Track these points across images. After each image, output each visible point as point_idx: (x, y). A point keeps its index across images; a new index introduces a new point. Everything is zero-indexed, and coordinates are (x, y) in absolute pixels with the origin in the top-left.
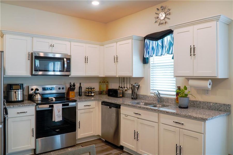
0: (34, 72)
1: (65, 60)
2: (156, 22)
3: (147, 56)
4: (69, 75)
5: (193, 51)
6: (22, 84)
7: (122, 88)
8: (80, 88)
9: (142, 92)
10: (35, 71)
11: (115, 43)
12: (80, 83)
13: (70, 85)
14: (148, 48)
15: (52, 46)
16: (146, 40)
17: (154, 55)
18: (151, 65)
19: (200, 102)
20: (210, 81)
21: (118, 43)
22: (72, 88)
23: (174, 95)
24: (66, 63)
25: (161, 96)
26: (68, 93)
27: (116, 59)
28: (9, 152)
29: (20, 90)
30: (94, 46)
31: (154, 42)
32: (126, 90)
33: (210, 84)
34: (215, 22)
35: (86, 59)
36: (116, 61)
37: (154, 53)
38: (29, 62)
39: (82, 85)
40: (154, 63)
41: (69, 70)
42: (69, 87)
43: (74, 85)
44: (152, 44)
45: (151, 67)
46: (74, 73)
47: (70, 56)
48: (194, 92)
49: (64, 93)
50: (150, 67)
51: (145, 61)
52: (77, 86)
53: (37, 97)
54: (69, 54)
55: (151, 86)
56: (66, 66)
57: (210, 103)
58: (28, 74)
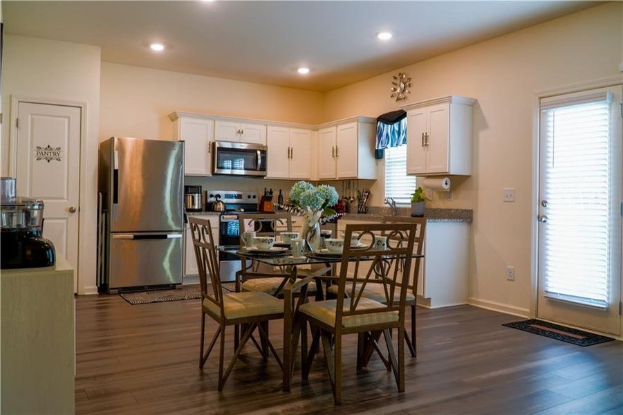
0: (216, 170)
1: (259, 152)
2: (392, 96)
3: (380, 148)
4: (264, 176)
5: (425, 138)
6: (201, 187)
7: (346, 198)
8: (280, 197)
9: (375, 203)
10: (218, 168)
11: (335, 128)
12: (280, 191)
13: (265, 192)
14: (381, 135)
15: (240, 132)
16: (379, 123)
17: (389, 146)
18: (387, 161)
19: (441, 209)
20: (446, 179)
21: (339, 127)
22: (267, 197)
23: (409, 204)
24: (259, 157)
25: (397, 206)
26: (262, 205)
27: (335, 152)
28: (187, 274)
29: (197, 195)
30: (302, 131)
31: (390, 126)
32: (352, 201)
33: (446, 184)
34: (447, 104)
35: (290, 153)
36: (335, 155)
37: (388, 143)
38: (210, 155)
39: (283, 193)
40: (391, 157)
41: (264, 168)
42: (264, 194)
43: (271, 193)
44: (387, 129)
45: (386, 164)
46: (272, 173)
47: (267, 147)
48: (436, 196)
49: (256, 204)
50: (384, 165)
51: (378, 155)
52: (276, 194)
53: (218, 206)
54: (265, 145)
55: (386, 192)
56: (259, 162)
57: (451, 210)
58: (208, 172)
